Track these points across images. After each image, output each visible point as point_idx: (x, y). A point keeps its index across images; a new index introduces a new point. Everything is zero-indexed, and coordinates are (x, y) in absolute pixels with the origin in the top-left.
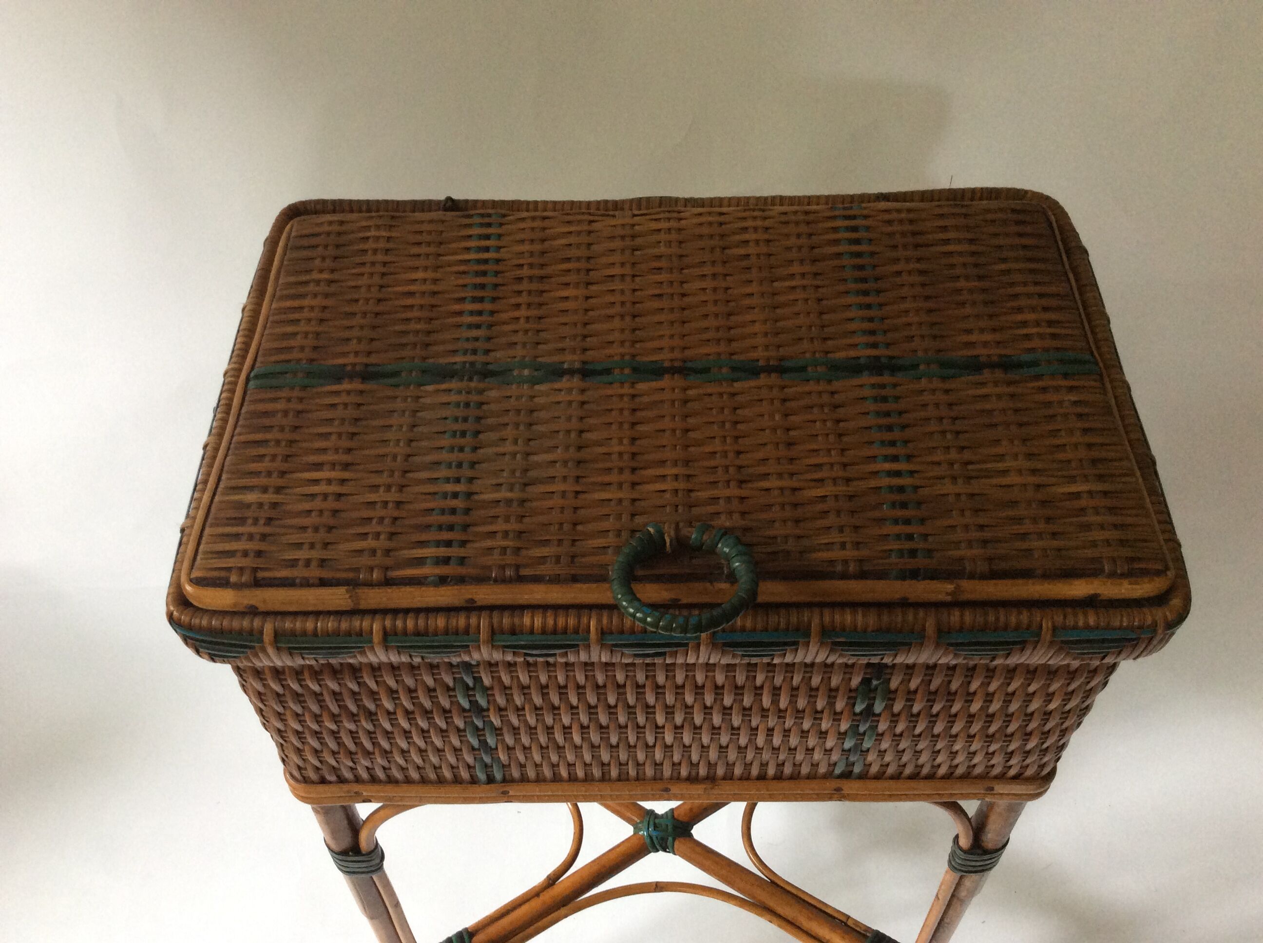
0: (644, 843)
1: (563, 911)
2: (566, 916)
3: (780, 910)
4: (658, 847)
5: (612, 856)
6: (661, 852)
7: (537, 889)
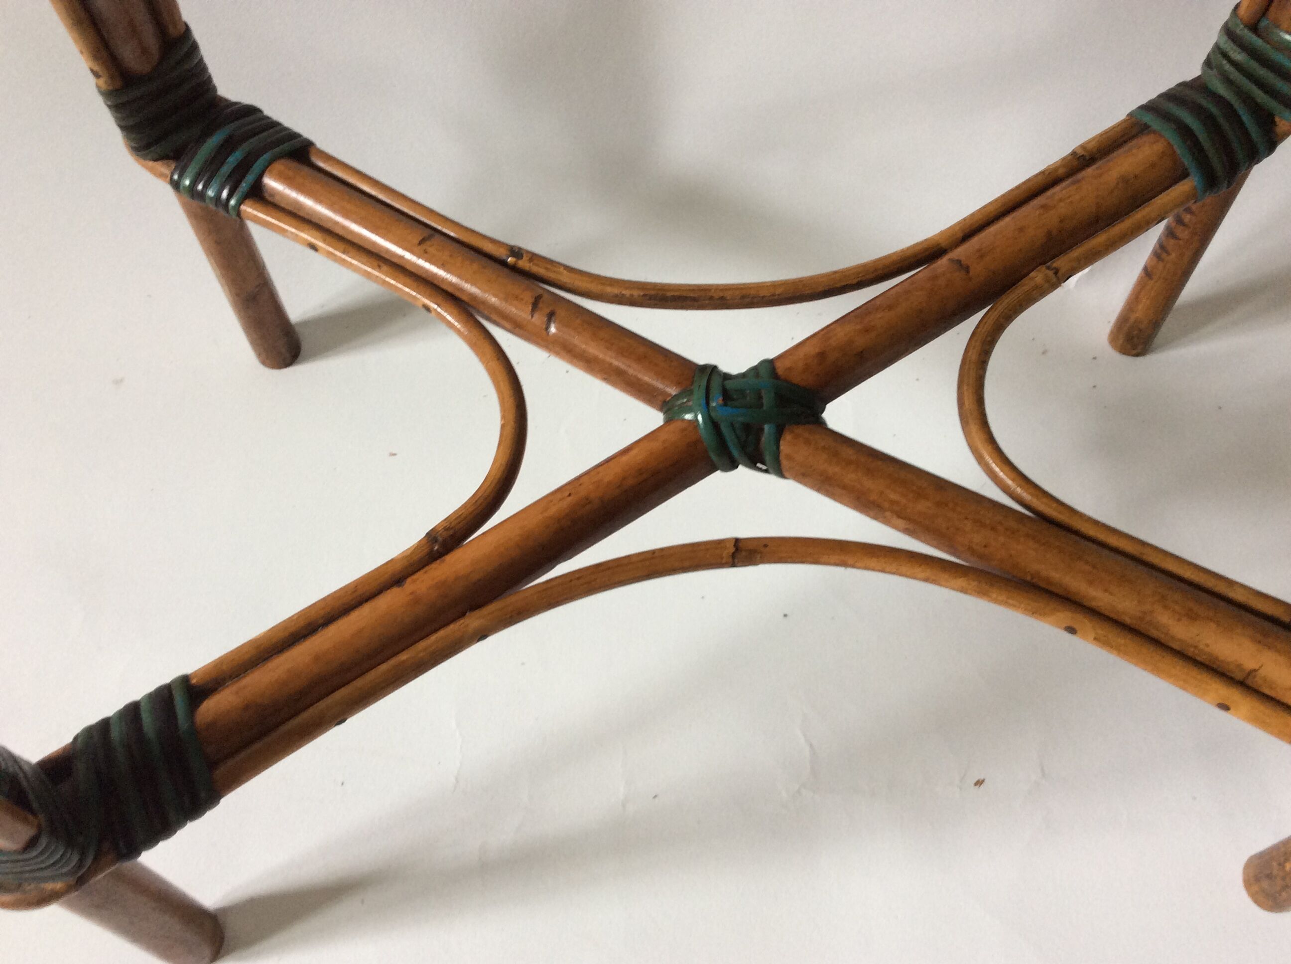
0: (698, 442)
1: (473, 621)
2: (482, 635)
3: (1099, 596)
4: (736, 453)
5: (609, 476)
6: (742, 470)
7: (398, 566)
